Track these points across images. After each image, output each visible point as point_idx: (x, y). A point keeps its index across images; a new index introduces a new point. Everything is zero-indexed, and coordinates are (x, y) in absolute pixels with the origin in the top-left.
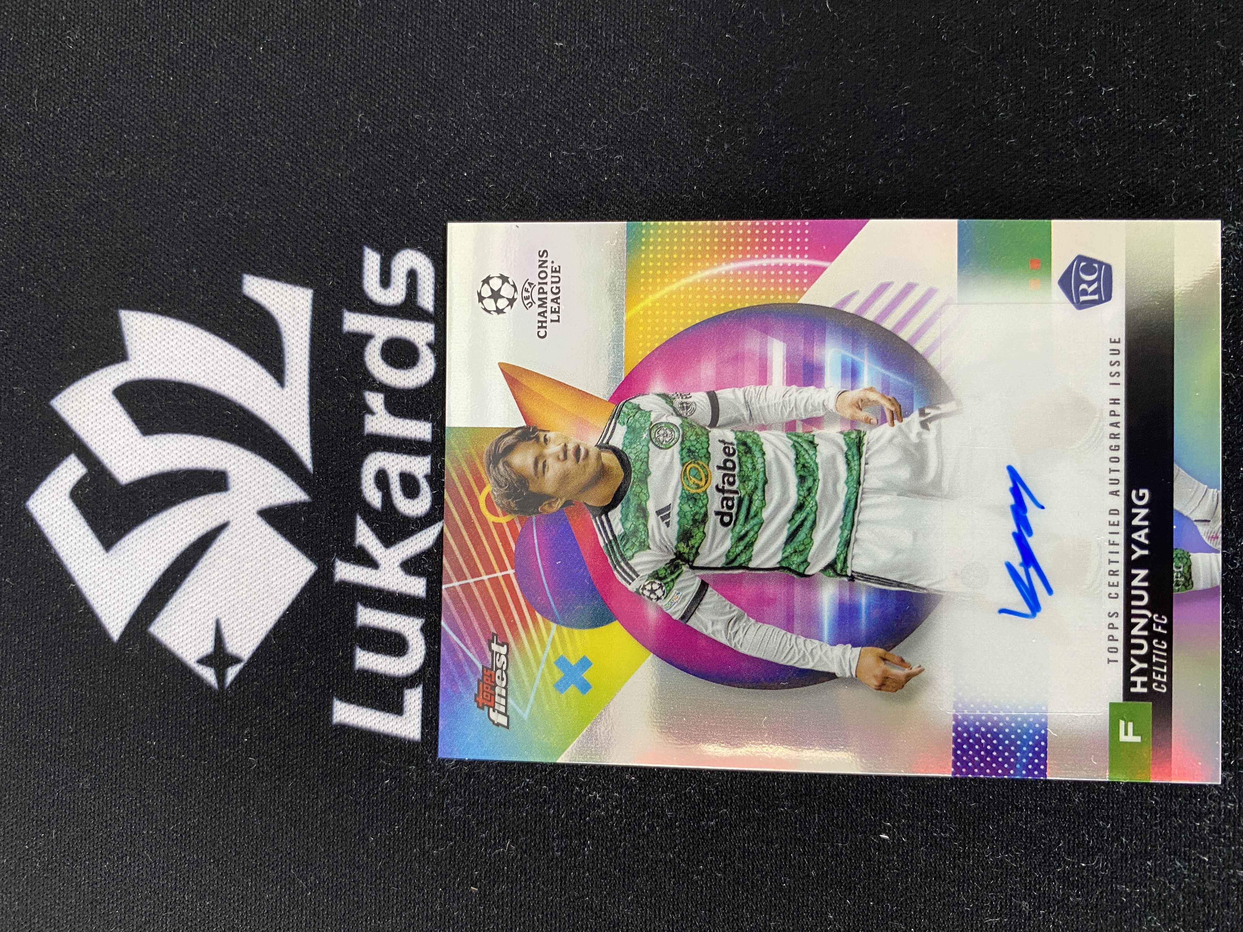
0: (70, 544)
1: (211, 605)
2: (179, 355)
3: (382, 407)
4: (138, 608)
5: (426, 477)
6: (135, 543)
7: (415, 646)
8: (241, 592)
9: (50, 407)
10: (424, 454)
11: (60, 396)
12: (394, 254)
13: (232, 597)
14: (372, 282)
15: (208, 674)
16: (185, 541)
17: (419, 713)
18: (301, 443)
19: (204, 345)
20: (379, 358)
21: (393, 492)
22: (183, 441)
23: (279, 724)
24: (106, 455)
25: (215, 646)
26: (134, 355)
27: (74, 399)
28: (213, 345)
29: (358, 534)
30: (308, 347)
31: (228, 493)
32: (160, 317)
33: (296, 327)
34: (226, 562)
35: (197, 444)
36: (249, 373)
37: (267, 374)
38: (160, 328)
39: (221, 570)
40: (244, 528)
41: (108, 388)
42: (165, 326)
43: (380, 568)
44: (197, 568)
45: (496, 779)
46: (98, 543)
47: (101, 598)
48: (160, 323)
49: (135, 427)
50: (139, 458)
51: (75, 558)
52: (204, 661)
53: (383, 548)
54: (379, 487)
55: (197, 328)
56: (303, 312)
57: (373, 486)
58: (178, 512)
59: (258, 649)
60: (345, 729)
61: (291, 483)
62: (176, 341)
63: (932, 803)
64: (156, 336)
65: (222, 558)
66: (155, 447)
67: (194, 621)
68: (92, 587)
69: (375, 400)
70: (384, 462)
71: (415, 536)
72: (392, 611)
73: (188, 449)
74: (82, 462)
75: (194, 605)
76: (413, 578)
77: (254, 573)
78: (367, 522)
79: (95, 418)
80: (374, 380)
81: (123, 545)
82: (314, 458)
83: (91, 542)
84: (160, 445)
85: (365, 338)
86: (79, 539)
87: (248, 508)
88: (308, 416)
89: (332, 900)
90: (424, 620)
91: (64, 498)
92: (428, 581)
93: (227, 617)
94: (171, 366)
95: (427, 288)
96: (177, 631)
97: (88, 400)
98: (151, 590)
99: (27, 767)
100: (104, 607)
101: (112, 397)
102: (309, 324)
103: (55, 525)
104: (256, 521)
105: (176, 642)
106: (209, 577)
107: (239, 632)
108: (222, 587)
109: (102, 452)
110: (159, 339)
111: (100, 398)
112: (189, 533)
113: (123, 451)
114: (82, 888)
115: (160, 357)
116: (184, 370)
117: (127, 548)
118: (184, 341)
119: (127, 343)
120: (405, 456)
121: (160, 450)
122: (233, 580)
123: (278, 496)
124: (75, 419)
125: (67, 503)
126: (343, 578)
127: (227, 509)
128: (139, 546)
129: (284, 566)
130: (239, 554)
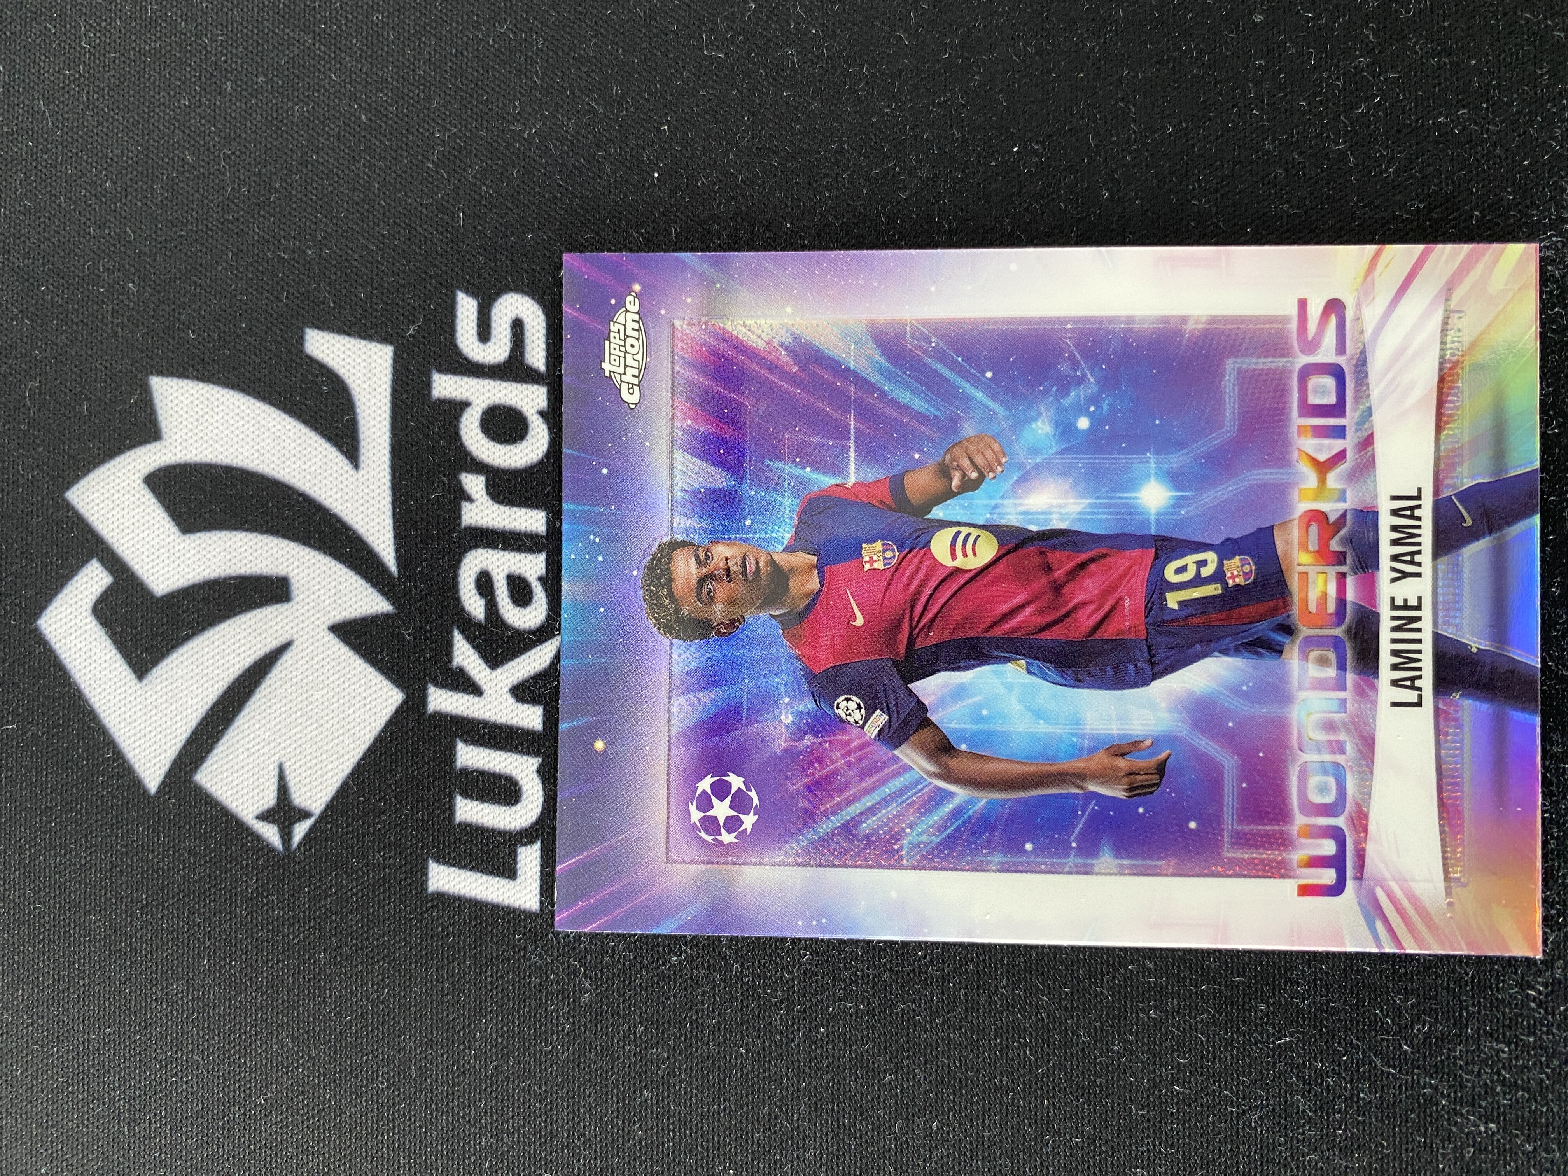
0: (93, 672)
1: (272, 745)
2: (226, 432)
3: (484, 492)
4: (181, 752)
5: (540, 579)
6: (175, 670)
7: (530, 792)
8: (309, 729)
9: (64, 500)
10: (538, 551)
11: (77, 486)
12: (495, 300)
13: (298, 736)
14: (468, 335)
15: (270, 833)
16: (237, 666)
17: (537, 877)
18: (381, 540)
19: (259, 418)
20: (479, 431)
21: (499, 600)
22: (234, 540)
23: (360, 894)
24: (136, 560)
25: (278, 798)
26: (169, 433)
27: (94, 490)
28: (269, 419)
29: (456, 653)
30: (388, 419)
31: (291, 604)
32: (201, 385)
33: (374, 393)
34: (289, 691)
35: (250, 544)
36: (314, 453)
37: (338, 454)
38: (202, 399)
39: (284, 701)
40: (311, 648)
41: (138, 475)
42: (207, 395)
43: (485, 695)
44: (253, 699)
45: (635, 958)
46: (129, 670)
47: (133, 739)
48: (201, 392)
49: (173, 523)
50: (177, 563)
51: (99, 690)
52: (264, 817)
53: (488, 670)
54: (481, 593)
55: (247, 398)
56: (381, 375)
57: (474, 591)
58: (228, 629)
59: (332, 800)
60: (444, 900)
61: (371, 590)
62: (221, 415)
63: (1184, 979)
64: (196, 409)
65: (285, 686)
66: (197, 549)
67: (251, 766)
68: (122, 725)
69: (474, 484)
70: (489, 562)
71: (528, 654)
72: (501, 749)
73: (240, 550)
74: (107, 569)
75: (250, 746)
76: (526, 706)
77: (326, 704)
78: (467, 638)
79: (121, 514)
80: (473, 459)
81: (160, 672)
82: (399, 558)
83: (120, 669)
84: (203, 546)
85: (461, 406)
86: (104, 665)
87: (316, 623)
88: (390, 506)
90: (540, 760)
91: (84, 614)
92: (544, 709)
93: (293, 760)
94: (216, 446)
95: (537, 342)
96: (230, 779)
97: (112, 491)
98: (197, 728)
100: (137, 751)
101: (143, 486)
102: (389, 390)
103: (74, 650)
104: (326, 639)
105: (229, 793)
106: (268, 711)
107: (308, 780)
108: (284, 724)
109: (131, 557)
110: (201, 413)
111: (128, 488)
112: (242, 656)
113: (157, 554)
115: (201, 434)
116: (231, 450)
117: (164, 676)
118: (231, 415)
119: (160, 418)
120: (513, 554)
121: (204, 552)
122: (299, 714)
123: (355, 606)
124: (96, 515)
125: (88, 620)
126: (438, 708)
127: (291, 624)
128: (180, 674)
129: (364, 695)
130: (305, 681)
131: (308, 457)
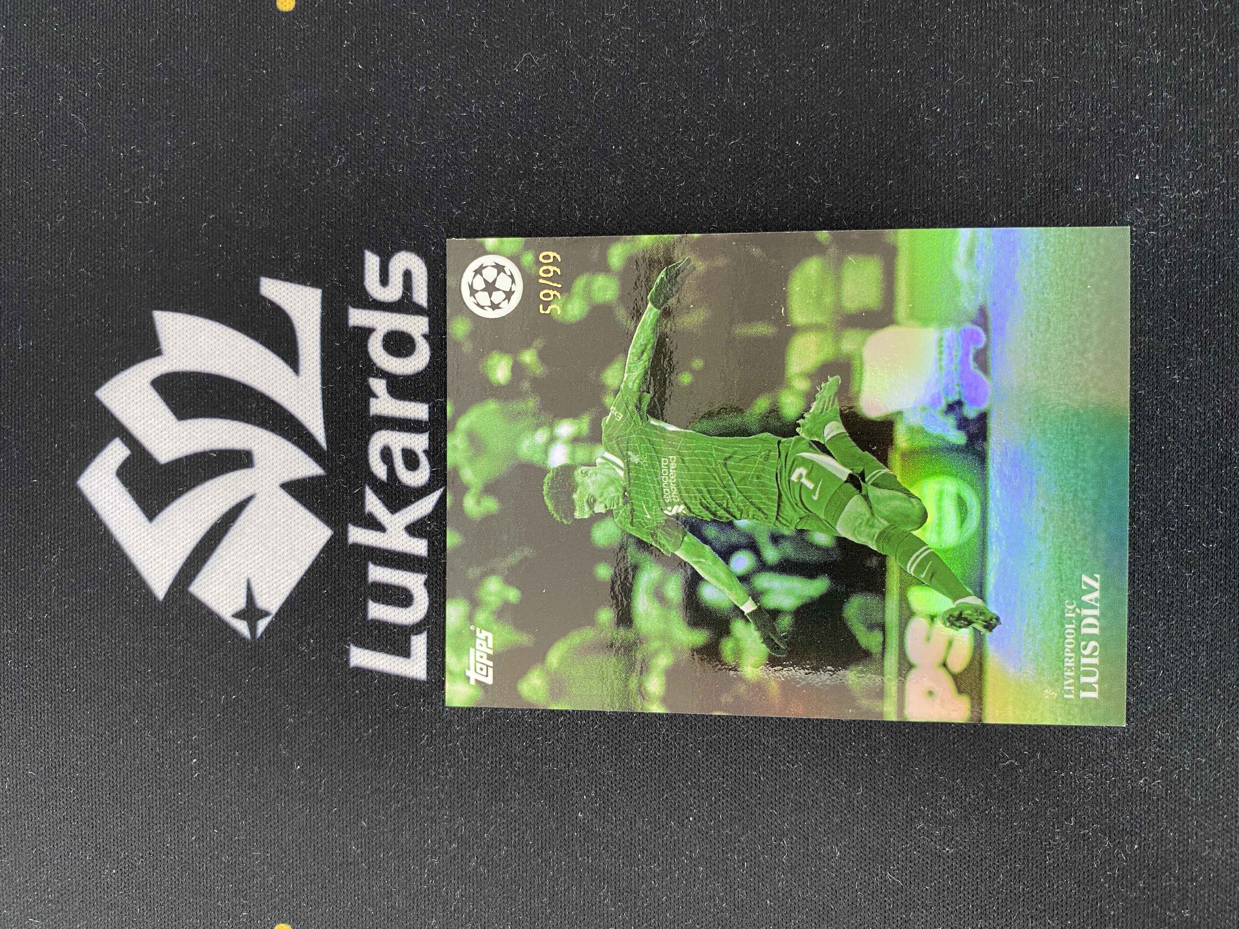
0: (118, 516)
1: (242, 566)
2: (207, 350)
3: (385, 391)
4: (180, 571)
5: (425, 452)
6: (175, 514)
7: (419, 598)
8: (268, 555)
9: (94, 397)
10: (422, 432)
11: (104, 387)
12: (392, 257)
14: (372, 282)
15: (242, 627)
16: (218, 512)
17: (425, 656)
18: (315, 424)
19: (230, 340)
20: (381, 348)
21: (396, 466)
22: (213, 424)
24: (146, 439)
25: (247, 602)
26: (167, 351)
27: (117, 389)
28: (237, 341)
29: (367, 502)
30: (319, 341)
31: (253, 469)
32: (189, 317)
33: (308, 323)
34: (254, 529)
35: (225, 427)
36: (268, 364)
37: (284, 364)
38: (190, 326)
40: (268, 499)
41: (146, 380)
42: (193, 324)
43: (387, 532)
44: (229, 535)
46: (143, 515)
47: (146, 562)
48: (189, 322)
49: (171, 413)
50: (174, 440)
51: (122, 529)
52: (237, 615)
53: (390, 514)
54: (384, 462)
55: (222, 326)
56: (314, 310)
57: (379, 460)
58: (210, 487)
60: (361, 672)
61: (309, 459)
62: (203, 337)
65: (251, 526)
67: (228, 580)
68: (139, 553)
69: (378, 385)
70: (389, 440)
71: (417, 503)
72: (398, 568)
73: (217, 432)
74: (126, 445)
75: (228, 566)
76: (416, 539)
77: (279, 538)
78: (376, 492)
79: (135, 407)
80: (377, 368)
81: (164, 516)
82: (327, 437)
83: (136, 515)
84: (192, 429)
85: (369, 331)
86: (125, 512)
87: (271, 482)
88: (321, 401)
89: (354, 818)
90: (426, 576)
91: (111, 476)
92: (429, 542)
93: (257, 576)
94: (200, 359)
95: (422, 286)
96: (214, 589)
97: (128, 391)
98: (190, 555)
99: (87, 710)
100: (150, 570)
101: (150, 387)
102: (319, 320)
103: (104, 501)
104: (278, 493)
105: (213, 599)
106: (240, 543)
107: (267, 590)
109: (143, 436)
110: (189, 336)
111: (139, 389)
112: (221, 505)
113: (160, 435)
114: (141, 812)
115: (189, 352)
117: (167, 519)
118: (211, 337)
119: (161, 340)
120: (406, 434)
121: (193, 434)
122: (260, 545)
123: (297, 471)
124: (118, 408)
125: (114, 481)
126: (355, 541)
127: (254, 483)
128: (178, 517)
129: (304, 532)
130: (265, 522)
131: (264, 367)
